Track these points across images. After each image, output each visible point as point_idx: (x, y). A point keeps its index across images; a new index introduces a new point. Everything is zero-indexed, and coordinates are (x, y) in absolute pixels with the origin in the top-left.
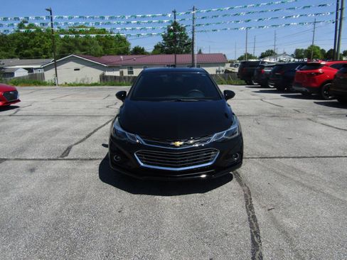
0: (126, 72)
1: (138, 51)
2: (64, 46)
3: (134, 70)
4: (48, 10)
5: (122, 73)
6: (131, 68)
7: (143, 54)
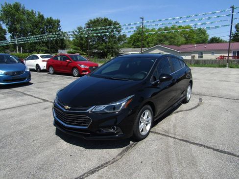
0: (197, 57)
1: (215, 40)
2: (158, 39)
3: (203, 55)
4: (141, 18)
5: (193, 57)
6: (201, 53)
7: (218, 42)
